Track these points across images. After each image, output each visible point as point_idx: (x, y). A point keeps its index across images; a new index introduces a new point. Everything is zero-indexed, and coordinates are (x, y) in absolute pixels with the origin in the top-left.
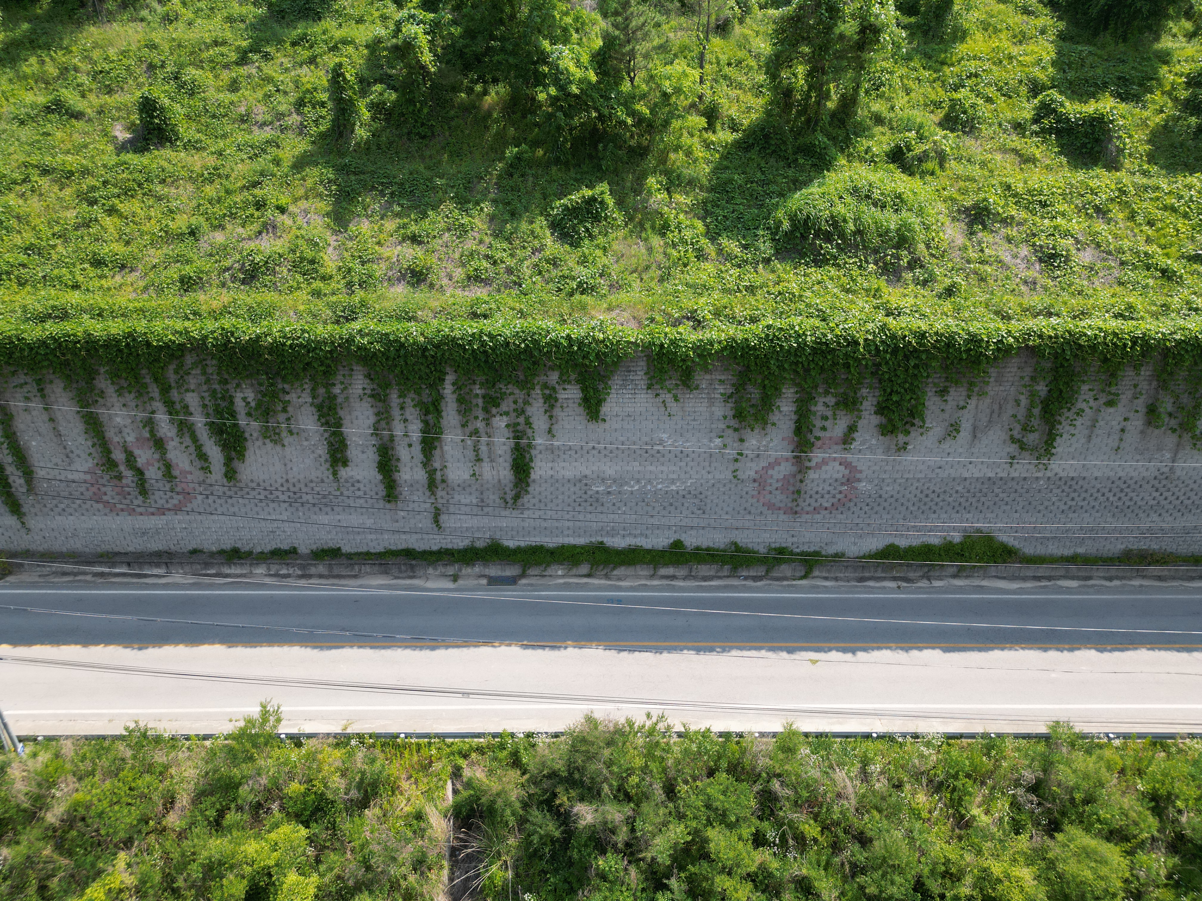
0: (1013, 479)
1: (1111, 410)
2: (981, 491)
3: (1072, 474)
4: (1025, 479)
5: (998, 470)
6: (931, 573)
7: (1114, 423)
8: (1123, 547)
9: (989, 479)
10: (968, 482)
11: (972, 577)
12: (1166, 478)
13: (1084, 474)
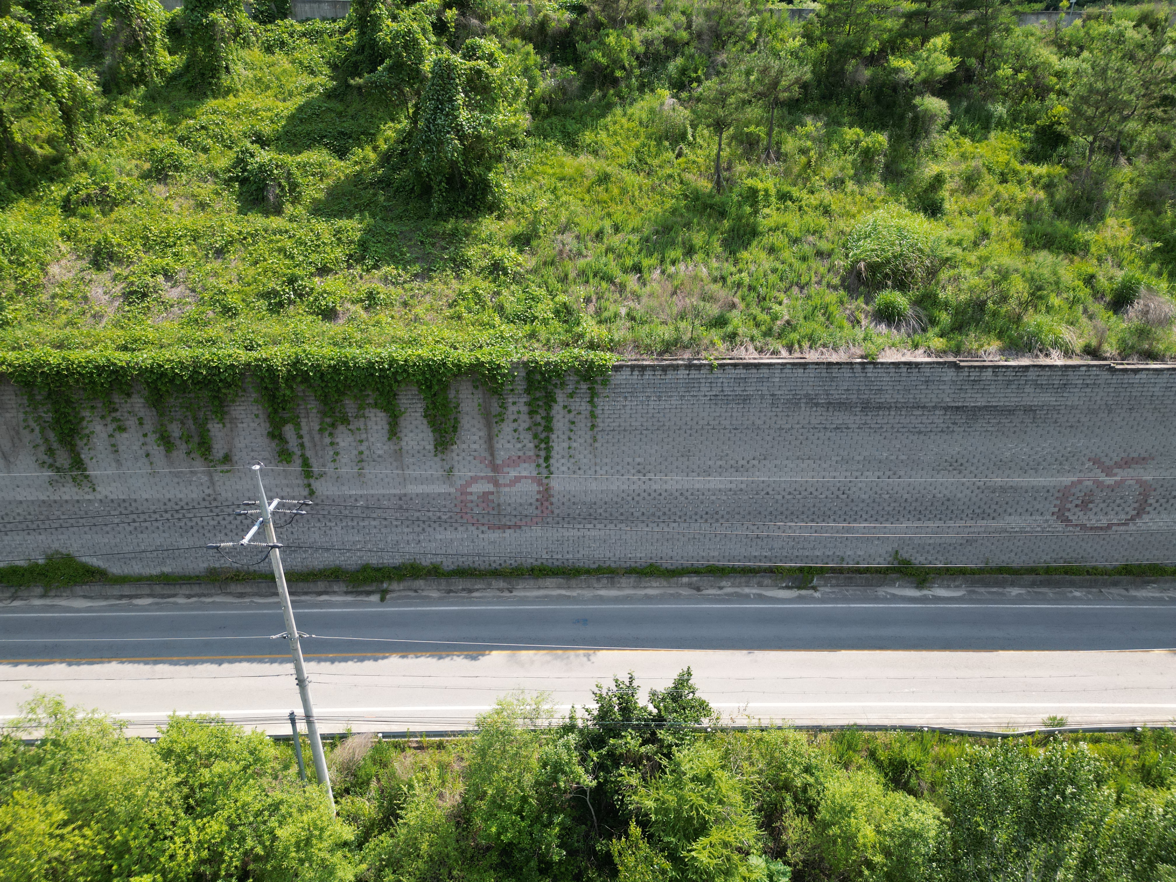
0: (66, 501)
1: (125, 435)
2: (41, 513)
3: (122, 497)
4: (78, 501)
5: (48, 493)
6: (20, 594)
7: (134, 448)
8: (205, 565)
9: (44, 502)
10: (24, 505)
11: (61, 596)
12: (215, 499)
13: (133, 496)
